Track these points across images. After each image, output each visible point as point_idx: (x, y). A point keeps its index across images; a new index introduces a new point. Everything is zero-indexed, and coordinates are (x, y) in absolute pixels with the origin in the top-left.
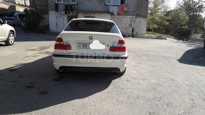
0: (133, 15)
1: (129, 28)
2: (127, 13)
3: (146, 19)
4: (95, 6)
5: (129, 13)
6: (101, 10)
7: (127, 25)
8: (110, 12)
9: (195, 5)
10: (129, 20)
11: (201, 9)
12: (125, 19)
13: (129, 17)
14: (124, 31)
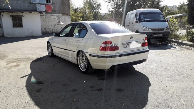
0: (60, 13)
1: (58, 25)
2: (54, 11)
3: (69, 17)
4: (19, 4)
5: (56, 11)
6: (26, 8)
7: (56, 23)
8: (38, 10)
9: (95, 4)
10: (57, 18)
11: (99, 7)
12: (53, 17)
13: (56, 15)
14: (54, 28)
